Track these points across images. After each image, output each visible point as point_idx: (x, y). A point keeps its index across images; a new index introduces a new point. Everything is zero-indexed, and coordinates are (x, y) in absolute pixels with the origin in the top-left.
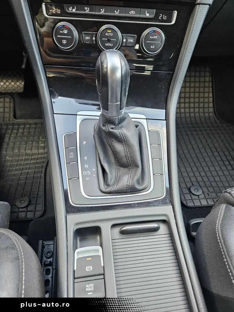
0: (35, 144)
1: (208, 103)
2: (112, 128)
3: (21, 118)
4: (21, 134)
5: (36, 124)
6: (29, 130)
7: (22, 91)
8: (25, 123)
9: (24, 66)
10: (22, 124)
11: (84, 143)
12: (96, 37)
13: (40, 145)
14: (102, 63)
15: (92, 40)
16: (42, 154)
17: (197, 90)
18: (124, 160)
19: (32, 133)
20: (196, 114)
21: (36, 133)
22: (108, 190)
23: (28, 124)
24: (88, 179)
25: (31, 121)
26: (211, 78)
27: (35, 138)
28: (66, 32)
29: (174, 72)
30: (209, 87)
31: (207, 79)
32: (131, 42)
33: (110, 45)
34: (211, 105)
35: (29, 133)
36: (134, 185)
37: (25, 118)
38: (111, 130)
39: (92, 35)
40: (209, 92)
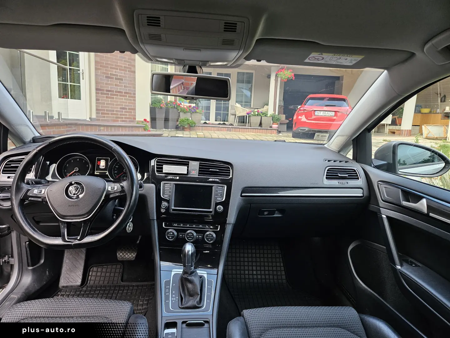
0: (136, 302)
1: (281, 271)
2: (187, 276)
3: (126, 281)
4: (126, 294)
5: (138, 286)
6: (132, 291)
7: (134, 259)
8: (129, 286)
9: (138, 242)
10: (127, 286)
11: (174, 285)
12: (185, 235)
13: (139, 303)
14: (184, 248)
15: (183, 236)
16: (140, 310)
17: (270, 260)
18: (192, 292)
19: (135, 293)
20: (271, 280)
21: (137, 293)
22: (183, 307)
23: (131, 286)
24: (174, 302)
25: (134, 284)
26: (280, 251)
27: (136, 297)
28: (171, 233)
29: (221, 250)
30: (279, 258)
31: (277, 252)
32: (200, 237)
33: (191, 239)
34: (283, 273)
35: (131, 293)
36: (195, 305)
37: (129, 281)
38: (186, 277)
39: (183, 234)
40: (280, 262)
